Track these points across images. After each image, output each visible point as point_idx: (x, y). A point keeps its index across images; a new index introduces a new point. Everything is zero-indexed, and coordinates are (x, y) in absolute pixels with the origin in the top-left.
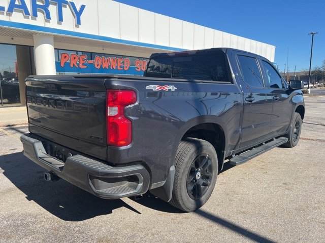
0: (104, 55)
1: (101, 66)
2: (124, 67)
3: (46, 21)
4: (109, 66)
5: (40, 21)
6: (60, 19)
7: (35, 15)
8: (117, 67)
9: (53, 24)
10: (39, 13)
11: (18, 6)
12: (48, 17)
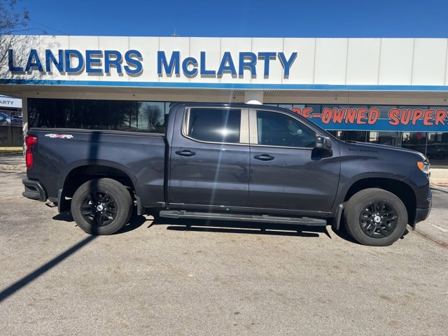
0: (338, 105)
1: (331, 120)
2: (367, 121)
3: (253, 77)
4: (343, 120)
5: (247, 79)
6: (266, 73)
7: (241, 73)
8: (355, 120)
9: (260, 79)
10: (245, 71)
11: (227, 68)
12: (254, 74)
